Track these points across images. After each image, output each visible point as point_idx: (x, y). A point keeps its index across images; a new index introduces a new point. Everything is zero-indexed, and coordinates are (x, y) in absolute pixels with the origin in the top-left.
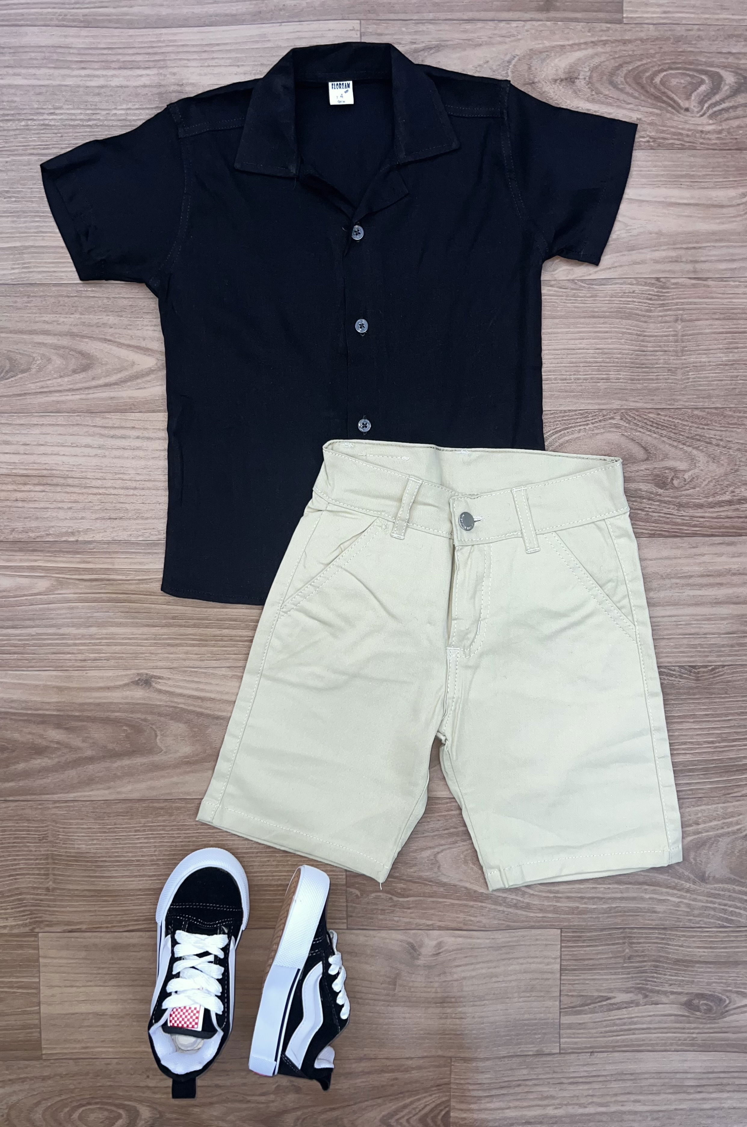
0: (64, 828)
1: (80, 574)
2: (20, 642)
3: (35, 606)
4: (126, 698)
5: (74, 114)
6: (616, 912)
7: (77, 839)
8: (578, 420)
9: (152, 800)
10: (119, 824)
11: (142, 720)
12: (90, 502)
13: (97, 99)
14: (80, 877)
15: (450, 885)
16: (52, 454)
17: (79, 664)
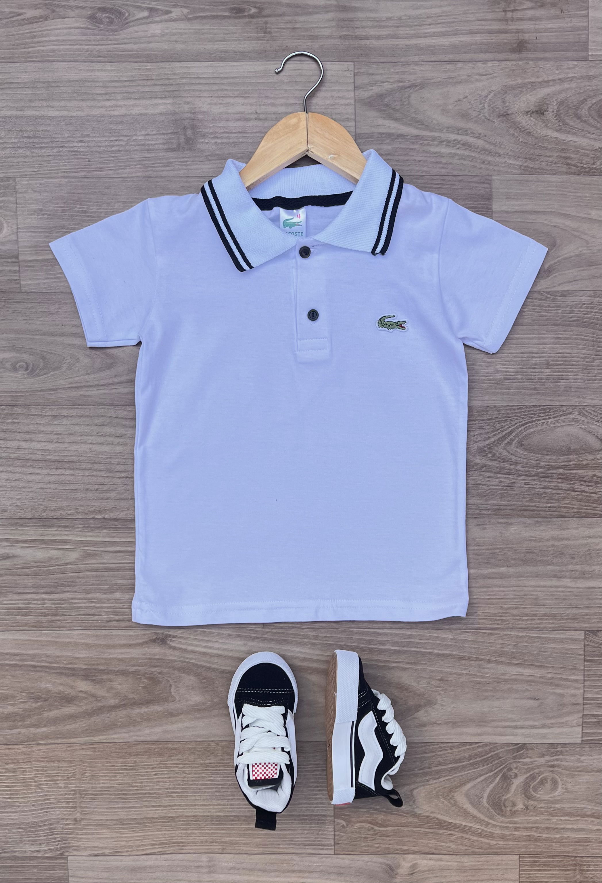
0: (91, 767)
1: (106, 547)
2: (53, 606)
3: (66, 575)
4: (145, 654)
5: (100, 141)
6: (568, 842)
7: (102, 776)
8: (542, 415)
9: (167, 742)
10: (139, 762)
11: (158, 673)
12: (114, 484)
13: (120, 127)
14: (104, 808)
15: (424, 816)
16: (80, 443)
17: (105, 625)
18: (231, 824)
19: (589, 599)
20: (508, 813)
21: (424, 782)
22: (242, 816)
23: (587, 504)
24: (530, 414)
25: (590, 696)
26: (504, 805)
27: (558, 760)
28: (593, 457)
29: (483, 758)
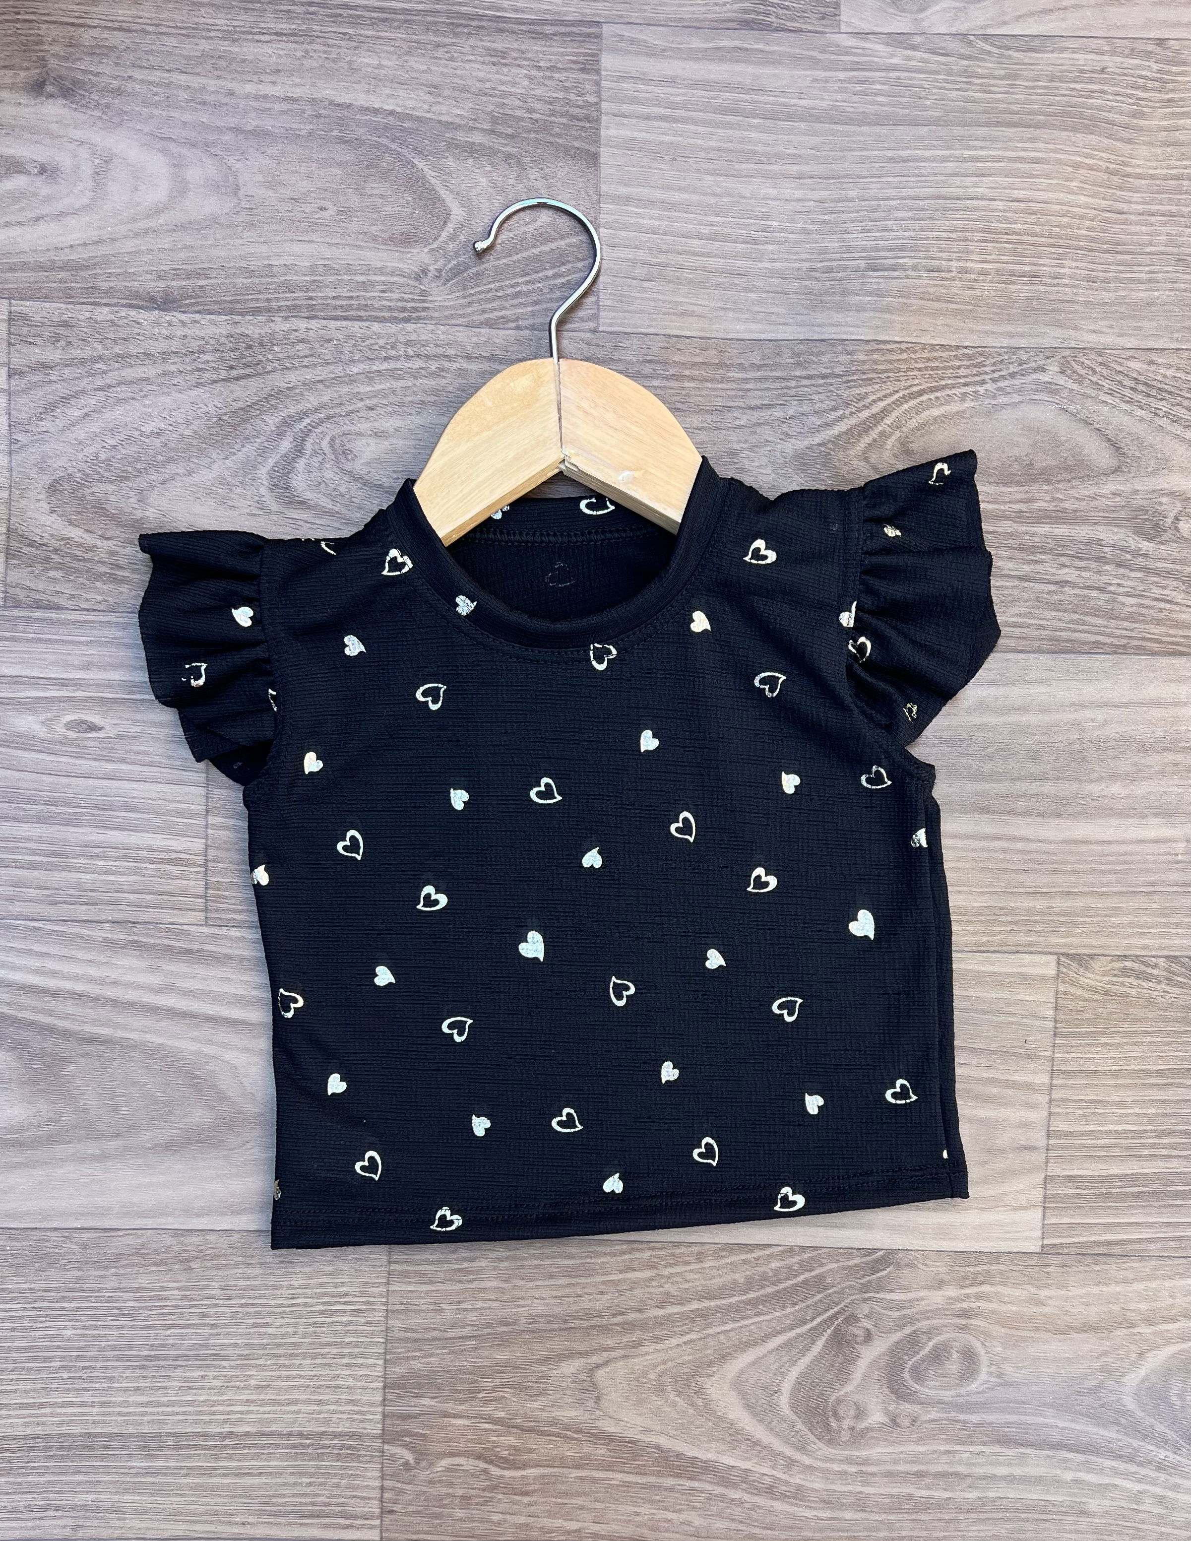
18: (103, 1457)
19: (1074, 872)
20: (845, 1436)
21: (626, 1347)
22: (132, 1435)
23: (1075, 617)
24: (932, 369)
25: (1064, 1127)
26: (835, 1414)
27: (978, 1297)
28: (1092, 490)
29: (781, 1286)
